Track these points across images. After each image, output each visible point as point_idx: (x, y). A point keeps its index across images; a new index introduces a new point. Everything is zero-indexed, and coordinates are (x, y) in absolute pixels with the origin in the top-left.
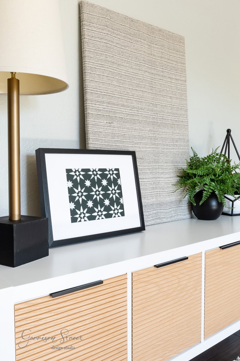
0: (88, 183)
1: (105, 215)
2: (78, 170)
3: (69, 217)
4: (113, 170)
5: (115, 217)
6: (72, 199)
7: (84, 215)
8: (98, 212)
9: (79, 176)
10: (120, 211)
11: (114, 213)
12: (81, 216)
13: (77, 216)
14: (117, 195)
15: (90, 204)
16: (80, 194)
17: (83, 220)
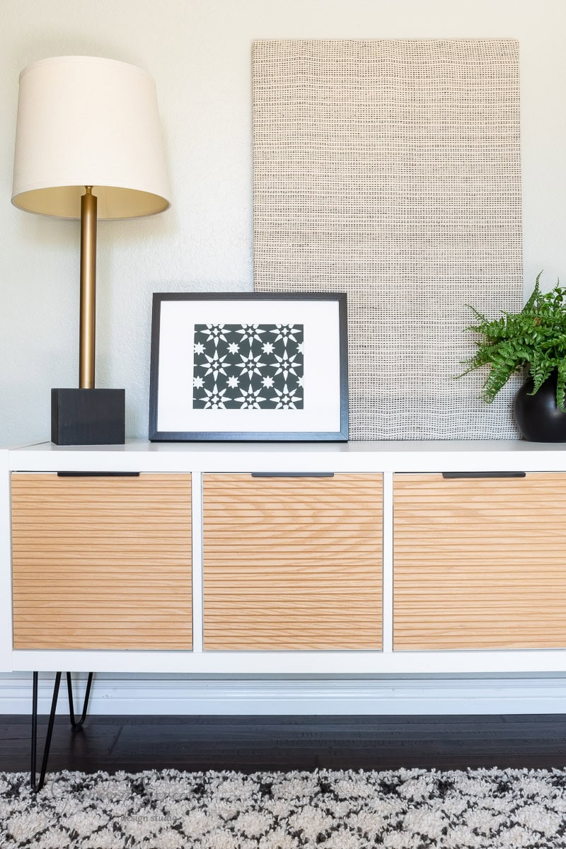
0: (234, 348)
1: (260, 404)
2: (217, 327)
3: (190, 399)
4: (291, 327)
5: (282, 408)
6: (199, 372)
7: (218, 399)
8: (246, 397)
9: (218, 335)
10: (295, 399)
11: (281, 401)
12: (212, 400)
13: (206, 399)
14: (292, 371)
15: (233, 382)
16: (216, 365)
17: (215, 406)
